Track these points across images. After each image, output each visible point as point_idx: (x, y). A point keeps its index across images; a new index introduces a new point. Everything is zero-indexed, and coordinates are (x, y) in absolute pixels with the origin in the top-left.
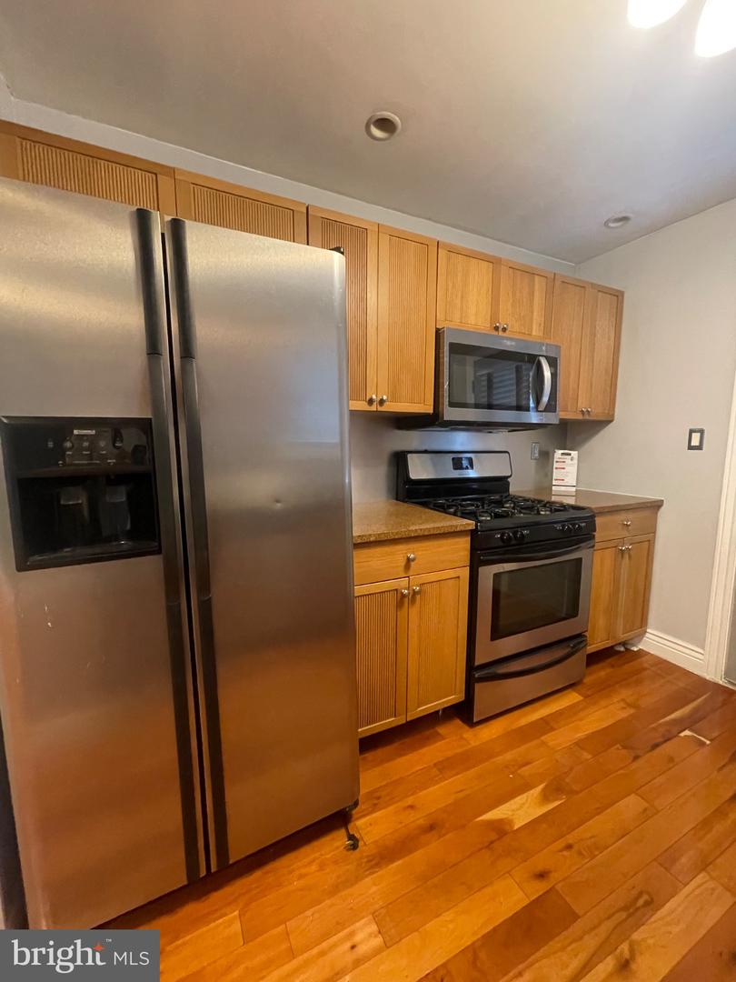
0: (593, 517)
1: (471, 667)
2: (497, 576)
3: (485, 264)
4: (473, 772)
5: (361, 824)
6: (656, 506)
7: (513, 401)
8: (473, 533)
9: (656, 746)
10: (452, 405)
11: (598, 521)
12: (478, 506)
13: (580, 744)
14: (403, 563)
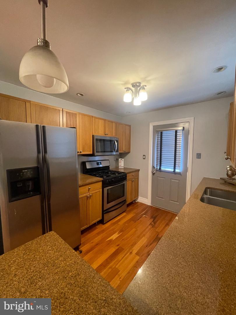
0: (126, 174)
1: (103, 211)
2: (108, 190)
3: (102, 121)
4: (104, 233)
5: (81, 249)
6: (138, 170)
7: (109, 150)
8: (102, 181)
9: (139, 219)
10: (97, 152)
11: (127, 175)
12: (103, 174)
13: (125, 223)
14: (88, 190)
